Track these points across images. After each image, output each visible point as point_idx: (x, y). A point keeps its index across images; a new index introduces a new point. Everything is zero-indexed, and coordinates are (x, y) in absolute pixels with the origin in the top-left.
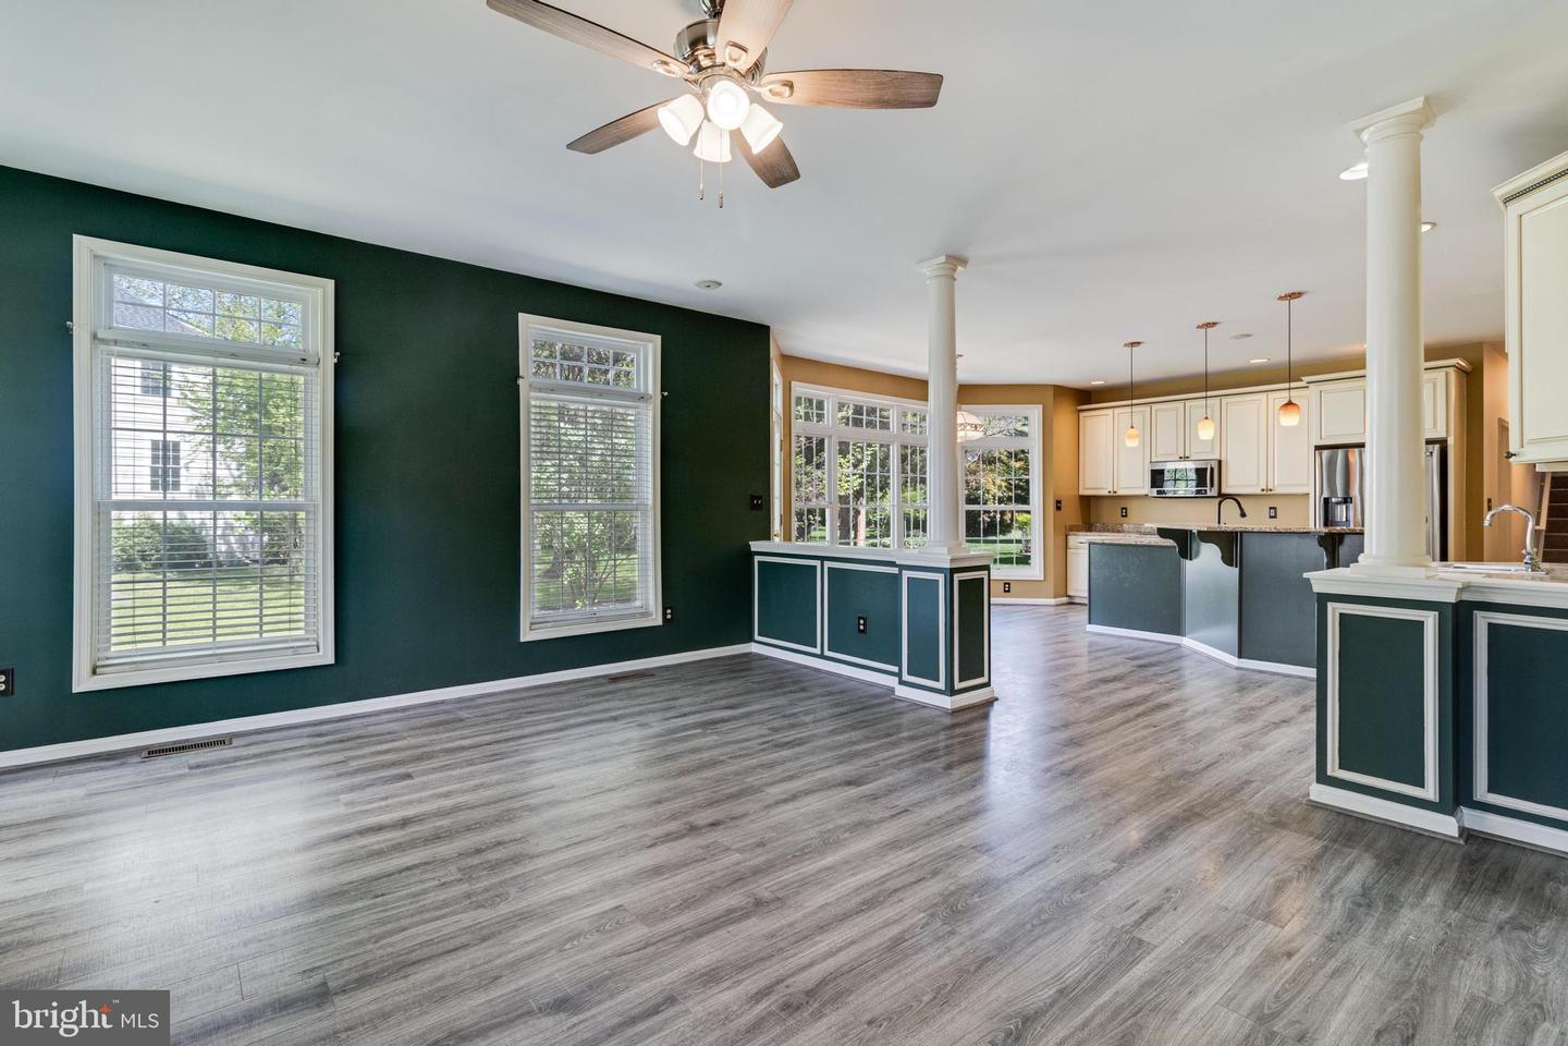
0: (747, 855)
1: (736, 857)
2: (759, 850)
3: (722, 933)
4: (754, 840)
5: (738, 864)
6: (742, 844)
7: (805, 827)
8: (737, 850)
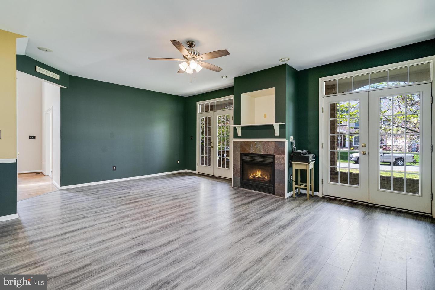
0: (186, 223)
1: (188, 223)
2: (182, 225)
3: (190, 212)
4: (184, 227)
5: (188, 222)
6: (187, 226)
7: (168, 232)
8: (189, 224)
